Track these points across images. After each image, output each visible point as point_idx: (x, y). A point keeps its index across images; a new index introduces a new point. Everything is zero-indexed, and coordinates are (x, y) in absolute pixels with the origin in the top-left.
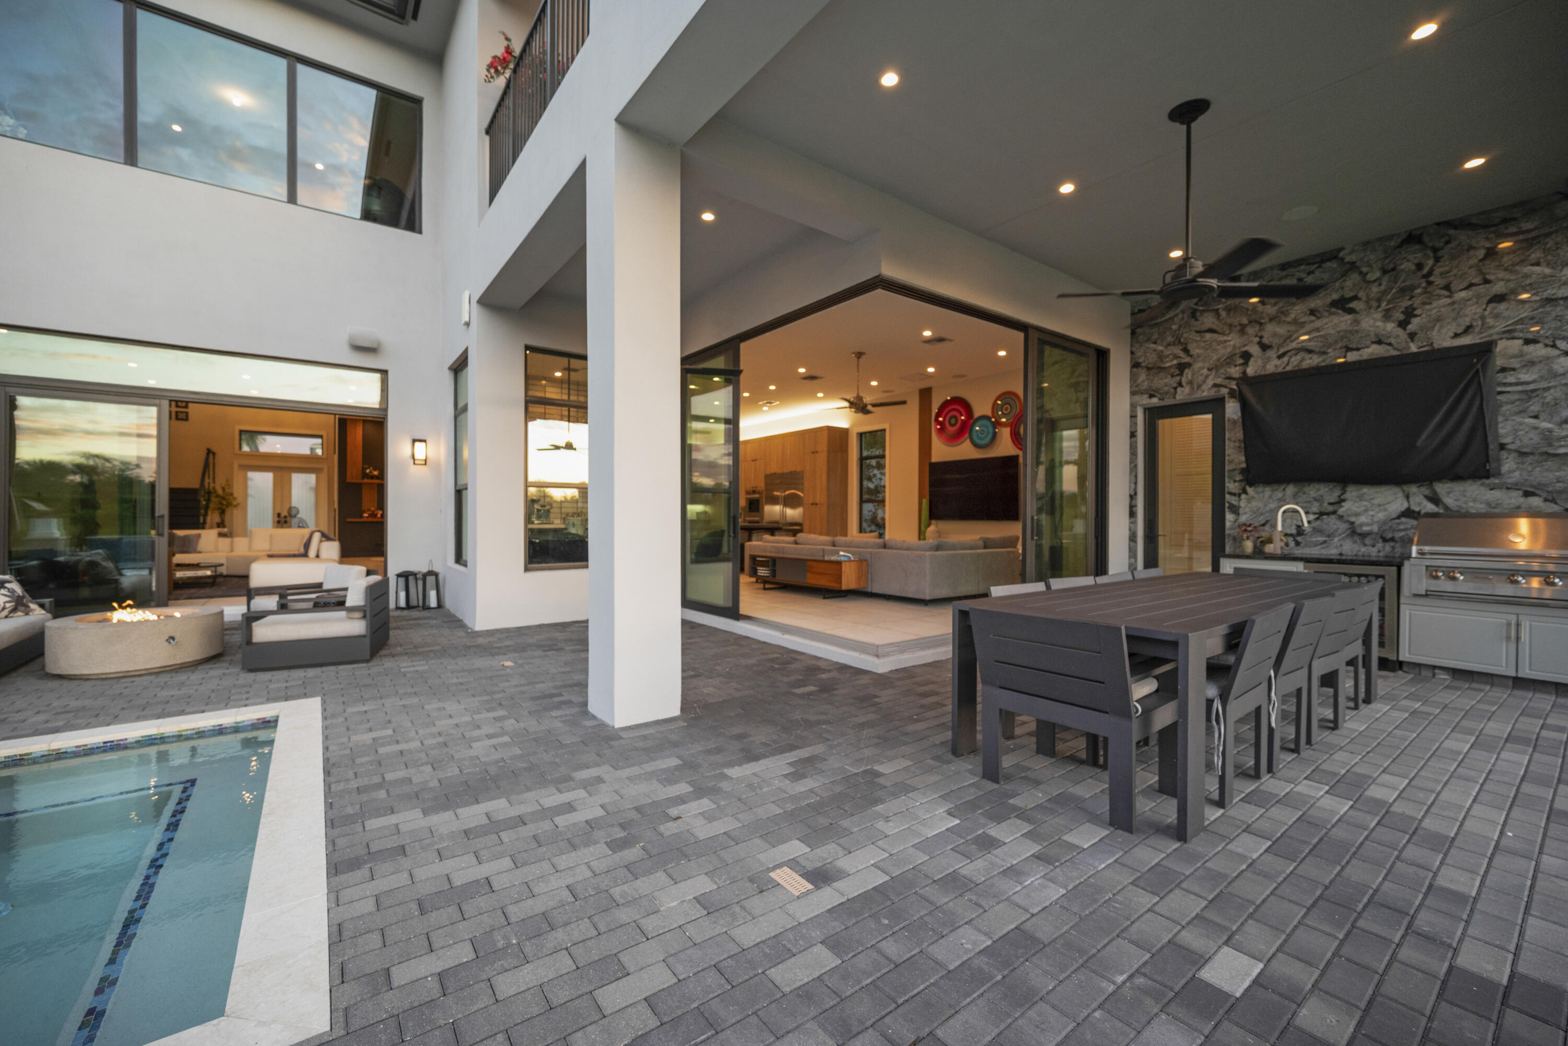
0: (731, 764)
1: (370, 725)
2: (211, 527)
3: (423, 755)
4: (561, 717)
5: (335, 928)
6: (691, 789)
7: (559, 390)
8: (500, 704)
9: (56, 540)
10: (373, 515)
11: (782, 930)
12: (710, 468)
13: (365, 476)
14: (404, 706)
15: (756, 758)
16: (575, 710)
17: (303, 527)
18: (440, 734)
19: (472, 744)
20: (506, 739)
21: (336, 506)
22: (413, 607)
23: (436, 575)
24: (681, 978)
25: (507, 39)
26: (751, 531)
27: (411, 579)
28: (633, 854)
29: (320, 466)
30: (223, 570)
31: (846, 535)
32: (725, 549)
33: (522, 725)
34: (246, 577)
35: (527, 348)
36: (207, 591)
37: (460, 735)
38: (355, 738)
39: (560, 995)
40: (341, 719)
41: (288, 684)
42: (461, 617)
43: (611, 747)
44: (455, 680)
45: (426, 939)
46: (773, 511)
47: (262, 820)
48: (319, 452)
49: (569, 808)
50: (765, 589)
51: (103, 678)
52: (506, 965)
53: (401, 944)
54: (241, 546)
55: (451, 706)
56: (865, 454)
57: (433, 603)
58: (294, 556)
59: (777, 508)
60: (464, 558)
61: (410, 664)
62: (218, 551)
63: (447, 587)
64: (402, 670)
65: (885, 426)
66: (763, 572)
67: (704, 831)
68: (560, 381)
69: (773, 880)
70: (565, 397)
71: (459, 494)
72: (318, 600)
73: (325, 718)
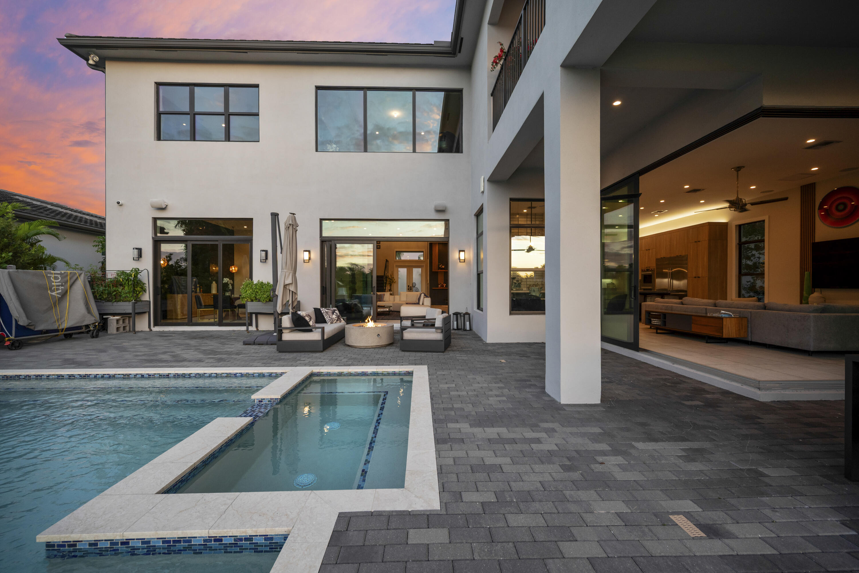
0: (637, 440)
1: (446, 381)
2: (387, 292)
3: (468, 399)
4: (531, 392)
5: (439, 467)
6: (610, 449)
7: (525, 219)
8: (501, 381)
9: (344, 296)
10: (442, 286)
11: (681, 555)
12: (616, 256)
13: (439, 268)
14: (459, 375)
15: (656, 440)
16: (538, 390)
17: (417, 291)
18: (475, 391)
19: (489, 398)
20: (504, 398)
21: (429, 282)
22: (460, 329)
23: (469, 314)
24: (610, 555)
25: (501, 44)
26: (645, 296)
27: (459, 315)
28: (576, 475)
29: (423, 265)
30: (391, 309)
31: (726, 299)
32: (627, 306)
33: (512, 393)
34: (399, 312)
35: (511, 200)
36: (387, 317)
37: (483, 392)
38: (441, 386)
39: (540, 536)
40: (435, 377)
41: (416, 358)
42: (480, 336)
43: (560, 414)
44: (479, 366)
45: (475, 485)
46: (663, 282)
47: (411, 413)
48: (422, 258)
49: (538, 441)
50: (657, 333)
51: (360, 348)
52: (511, 510)
53: (465, 483)
54: (397, 299)
55: (479, 378)
56: (744, 239)
57: (468, 328)
58: (415, 304)
59: (666, 280)
60: (481, 307)
61: (460, 355)
62: (390, 301)
63: (474, 320)
64: (457, 358)
65: (766, 218)
66: (655, 322)
67: (620, 476)
68: (526, 214)
69: (672, 520)
70: (529, 223)
71: (479, 275)
72: (424, 323)
73: (429, 375)
